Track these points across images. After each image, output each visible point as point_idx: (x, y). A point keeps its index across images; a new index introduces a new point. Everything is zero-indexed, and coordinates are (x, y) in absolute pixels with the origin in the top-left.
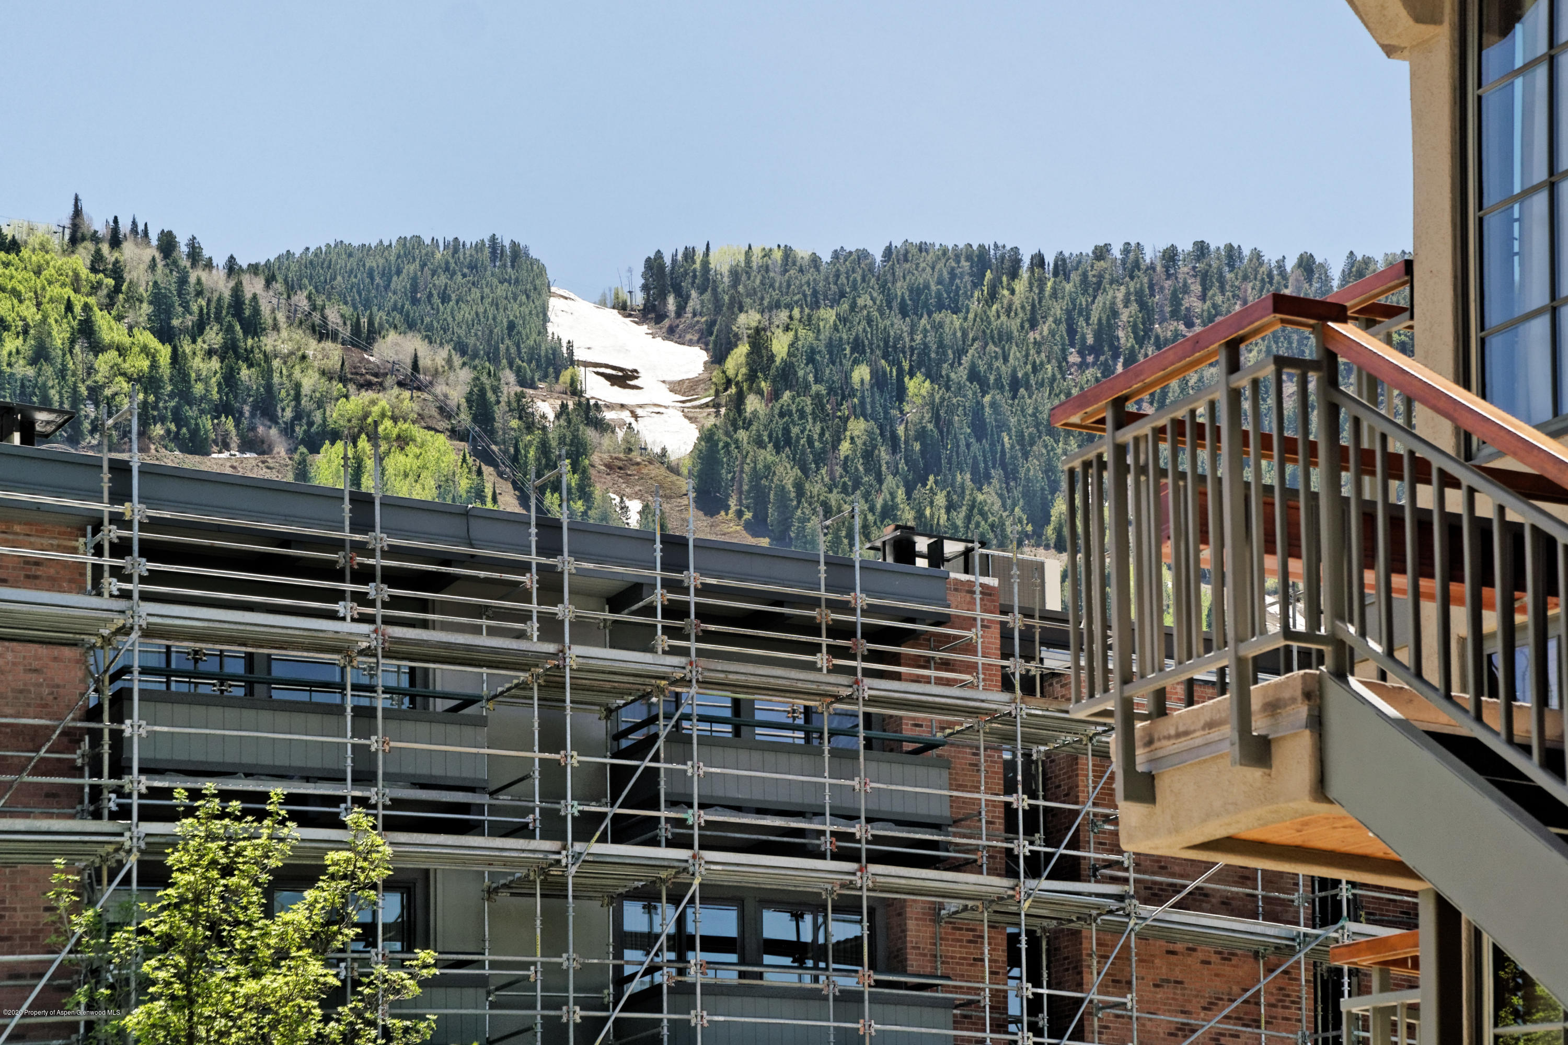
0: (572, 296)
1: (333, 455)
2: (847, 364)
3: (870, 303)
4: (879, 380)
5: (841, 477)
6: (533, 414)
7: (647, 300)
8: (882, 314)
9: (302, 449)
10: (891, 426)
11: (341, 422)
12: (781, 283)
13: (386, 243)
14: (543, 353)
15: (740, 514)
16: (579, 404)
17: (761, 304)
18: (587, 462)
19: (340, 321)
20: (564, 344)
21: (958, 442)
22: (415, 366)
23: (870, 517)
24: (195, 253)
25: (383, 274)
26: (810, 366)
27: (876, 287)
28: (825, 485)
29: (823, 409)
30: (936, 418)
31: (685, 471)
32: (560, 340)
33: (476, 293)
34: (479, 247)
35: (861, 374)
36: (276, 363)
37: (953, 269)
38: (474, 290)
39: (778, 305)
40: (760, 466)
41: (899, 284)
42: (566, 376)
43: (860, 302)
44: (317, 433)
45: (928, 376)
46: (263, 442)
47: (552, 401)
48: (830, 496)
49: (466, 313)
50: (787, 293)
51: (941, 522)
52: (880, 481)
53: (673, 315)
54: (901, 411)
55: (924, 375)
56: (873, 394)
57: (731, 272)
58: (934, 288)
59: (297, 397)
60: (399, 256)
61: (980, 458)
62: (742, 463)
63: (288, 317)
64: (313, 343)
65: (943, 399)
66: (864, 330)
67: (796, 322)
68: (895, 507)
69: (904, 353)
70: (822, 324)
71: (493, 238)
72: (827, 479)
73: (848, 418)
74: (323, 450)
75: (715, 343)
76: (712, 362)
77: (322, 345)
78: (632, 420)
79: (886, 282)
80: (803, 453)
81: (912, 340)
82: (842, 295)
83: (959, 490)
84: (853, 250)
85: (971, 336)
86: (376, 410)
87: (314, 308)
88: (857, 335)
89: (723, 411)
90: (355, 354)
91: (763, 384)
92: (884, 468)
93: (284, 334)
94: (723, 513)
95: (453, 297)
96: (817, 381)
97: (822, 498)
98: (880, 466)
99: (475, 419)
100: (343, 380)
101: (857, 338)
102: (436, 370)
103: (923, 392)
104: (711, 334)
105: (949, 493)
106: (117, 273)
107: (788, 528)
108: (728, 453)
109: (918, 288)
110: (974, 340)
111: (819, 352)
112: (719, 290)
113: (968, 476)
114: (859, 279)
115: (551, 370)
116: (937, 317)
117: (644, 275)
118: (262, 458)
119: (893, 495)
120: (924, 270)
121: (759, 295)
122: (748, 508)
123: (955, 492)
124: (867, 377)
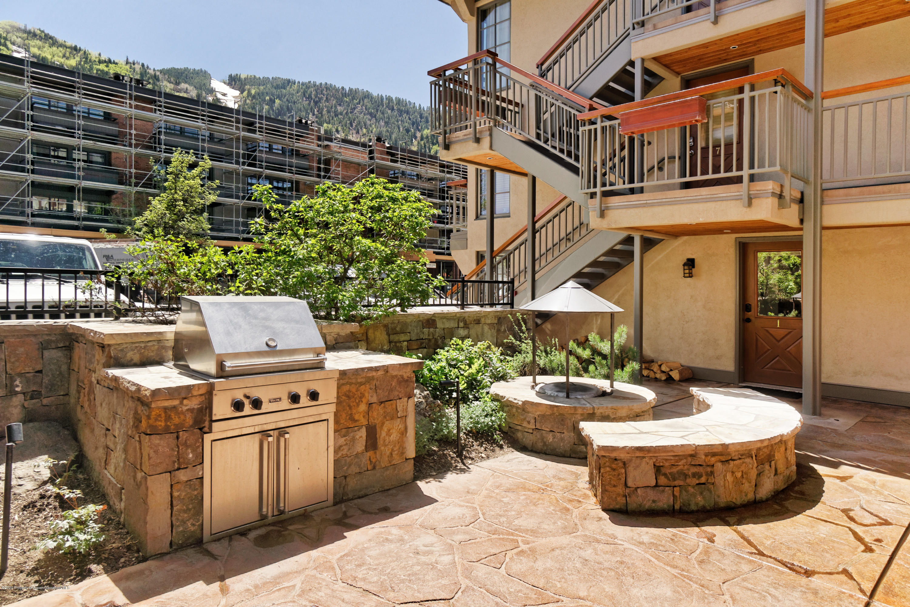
0: (215, 80)
2: (265, 96)
4: (271, 99)
6: (208, 99)
7: (229, 82)
8: (271, 88)
12: (253, 81)
13: (182, 68)
14: (210, 89)
19: (173, 80)
21: (284, 112)
22: (187, 89)
24: (148, 67)
25: (181, 73)
29: (260, 103)
30: (281, 107)
32: (213, 87)
34: (198, 70)
35: (268, 98)
37: (284, 82)
38: (198, 77)
39: (253, 85)
41: (274, 84)
43: (267, 86)
47: (211, 97)
49: (196, 81)
50: (254, 83)
53: (233, 85)
55: (278, 99)
57: (244, 79)
58: (281, 85)
60: (184, 71)
63: (164, 79)
65: (282, 104)
67: (256, 88)
69: (275, 95)
70: (260, 89)
71: (201, 69)
75: (241, 90)
76: (241, 94)
77: (170, 84)
78: (226, 102)
79: (272, 83)
81: (276, 93)
82: (264, 84)
84: (266, 77)
85: (287, 94)
87: (169, 78)
91: (250, 98)
93: (163, 82)
96: (259, 98)
100: (174, 90)
101: (267, 92)
106: (134, 69)
109: (278, 85)
111: (260, 94)
112: (242, 81)
115: (211, 92)
116: (281, 90)
117: (229, 78)
120: (279, 82)
121: (249, 83)
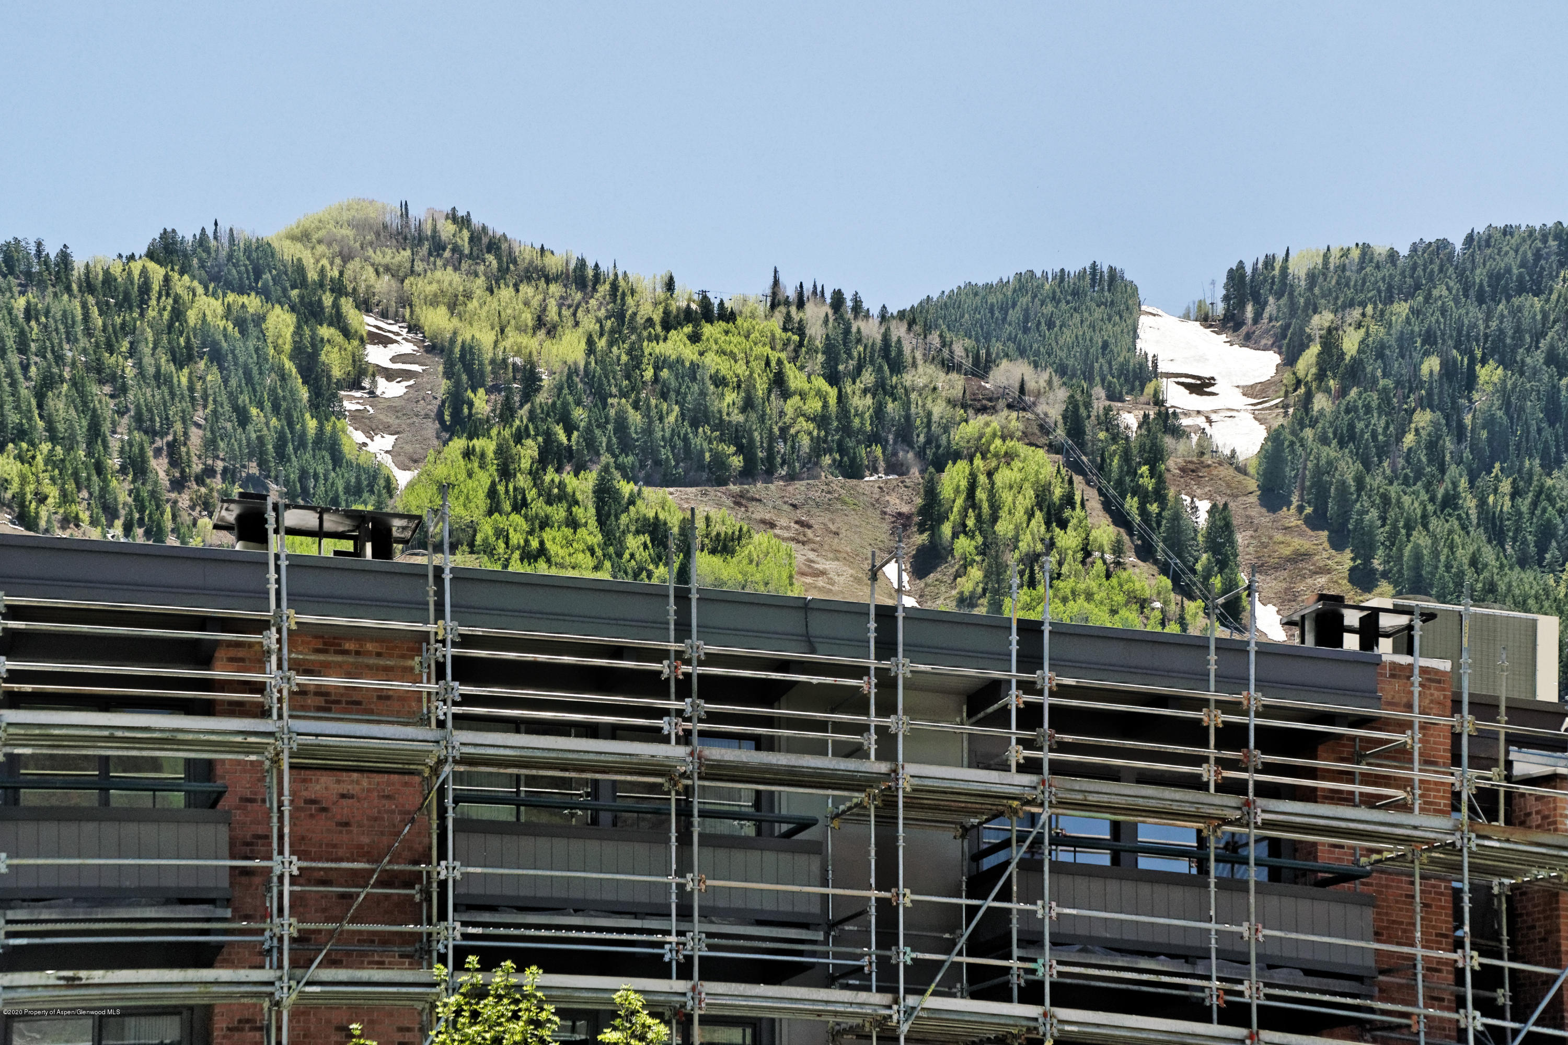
0: (1160, 312)
1: (955, 474)
2: (1417, 356)
3: (1445, 293)
4: (1449, 370)
5: (1403, 469)
6: (1118, 425)
7: (1227, 310)
8: (1456, 301)
9: (931, 469)
10: (1458, 416)
11: (961, 444)
12: (1356, 281)
13: (1005, 280)
14: (1131, 368)
15: (1300, 509)
16: (1159, 414)
17: (1335, 304)
18: (1163, 467)
19: (963, 354)
20: (1150, 359)
21: (1528, 428)
22: (1022, 389)
23: (1430, 508)
24: (857, 306)
25: (1002, 309)
26: (1379, 361)
27: (1454, 276)
28: (1385, 478)
29: (1389, 402)
30: (1506, 404)
31: (1252, 470)
32: (1146, 354)
33: (1077, 317)
34: (1082, 275)
35: (1431, 365)
36: (913, 396)
37: (1539, 250)
38: (1075, 315)
39: (1351, 304)
40: (1323, 462)
41: (1478, 271)
42: (1149, 389)
43: (1435, 293)
44: (943, 455)
45: (1501, 362)
46: (902, 465)
47: (1137, 412)
48: (1389, 488)
49: (1068, 336)
50: (1362, 291)
51: (1505, 509)
52: (1443, 470)
53: (1250, 322)
54: (1470, 400)
55: (1496, 361)
56: (1441, 385)
57: (1307, 275)
58: (1515, 271)
59: (929, 425)
60: (1015, 291)
61: (1552, 443)
62: (1306, 460)
63: (924, 355)
64: (942, 375)
65: (1515, 386)
66: (1437, 321)
67: (1368, 319)
68: (1457, 496)
69: (1477, 341)
70: (1394, 318)
71: (1094, 265)
72: (1388, 472)
73: (1414, 410)
74: (947, 469)
75: (1288, 345)
76: (1285, 365)
77: (949, 377)
78: (1206, 426)
79: (1464, 270)
80: (1367, 447)
81: (1487, 327)
82: (1418, 287)
83: (1526, 477)
84: (1433, 240)
85: (1552, 318)
86: (988, 430)
87: (944, 344)
88: (1430, 326)
89: (1291, 411)
90: (974, 382)
91: (1331, 382)
92: (1448, 458)
93: (921, 369)
94: (1285, 509)
95: (1058, 323)
96: (1385, 375)
97: (1381, 490)
98: (1444, 457)
99: (1069, 434)
100: (964, 406)
101: (1428, 331)
102: (1039, 391)
103: (1495, 379)
104: (1285, 337)
105: (1515, 480)
106: (801, 330)
107: (1348, 521)
108: (1293, 451)
109: (1499, 273)
110: (1555, 322)
111: (1389, 347)
112: (1296, 294)
113: (1538, 461)
114: (1436, 269)
115: (1137, 383)
116: (1516, 301)
117: (1226, 286)
118: (902, 478)
119: (1455, 485)
120: (1507, 253)
121: (1334, 295)
122: (1309, 503)
123: (1522, 478)
124: (1437, 368)
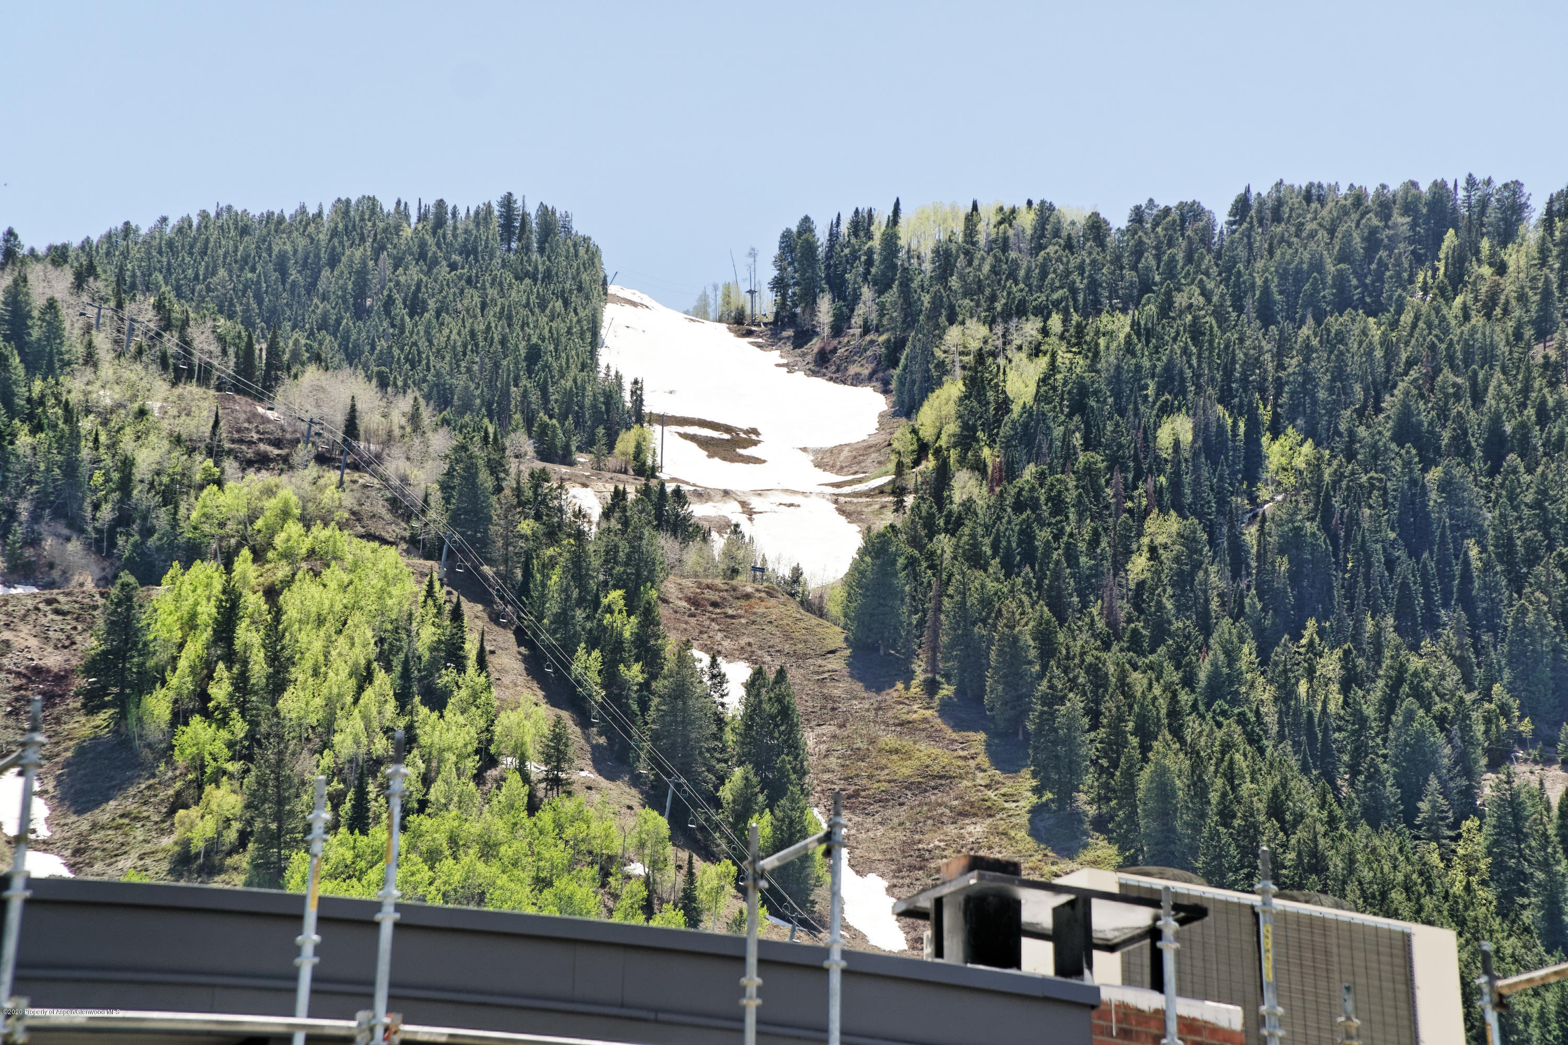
0: (646, 300)
1: (186, 588)
2: (1148, 413)
3: (1198, 300)
4: (1210, 441)
5: (1129, 620)
6: (560, 510)
7: (782, 306)
8: (1221, 317)
9: (127, 577)
10: (1232, 527)
11: (205, 528)
12: (1029, 271)
13: (312, 210)
14: (587, 402)
15: (931, 687)
16: (646, 491)
17: (990, 309)
18: (654, 594)
19: (215, 348)
20: (627, 386)
21: (1368, 558)
22: (351, 427)
23: (1185, 698)
25: (305, 265)
26: (1077, 418)
27: (1214, 271)
28: (1095, 636)
29: (1098, 494)
30: (1323, 511)
31: (834, 609)
32: (618, 377)
33: (472, 298)
34: (482, 216)
35: (1177, 431)
36: (87, 424)
37: (1374, 232)
38: (469, 291)
39: (1020, 310)
40: (973, 600)
41: (1259, 265)
42: (626, 442)
43: (1180, 300)
44: (159, 549)
45: (1310, 433)
46: (51, 566)
47: (600, 485)
48: (1104, 655)
49: (452, 332)
50: (1040, 288)
51: (1331, 708)
52: (1206, 629)
53: (826, 331)
54: (1253, 499)
55: (1300, 430)
56: (1197, 468)
57: (936, 251)
58: (1330, 268)
59: (125, 485)
60: (334, 233)
61: (1416, 588)
62: (940, 594)
63: (116, 342)
64: (161, 387)
65: (1338, 477)
66: (1185, 351)
67: (1053, 340)
68: (1235, 678)
69: (1262, 391)
70: (1102, 342)
71: (508, 200)
72: (1100, 624)
73: (1147, 512)
74: (166, 579)
75: (902, 380)
76: (895, 415)
77: (179, 390)
78: (742, 519)
79: (1234, 261)
80: (1057, 575)
81: (1281, 367)
82: (1146, 286)
83: (1369, 649)
84: (1173, 203)
85: (1403, 357)
86: (272, 505)
87: (167, 325)
88: (1170, 360)
89: (909, 500)
90: (241, 405)
91: (986, 452)
92: (1214, 605)
93: (107, 372)
94: (900, 686)
95: (432, 304)
96: (1088, 445)
97: (1089, 659)
98: (1207, 601)
99: (454, 521)
100: (215, 452)
101: (1169, 367)
102: (390, 433)
103: (1299, 462)
104: (895, 364)
105: (1347, 653)
107: (1025, 713)
108: (914, 577)
109: (1298, 271)
110: (1410, 364)
111: (1095, 392)
112: (914, 285)
113: (1390, 620)
114: (1180, 257)
115: (601, 431)
116: (1333, 322)
117: (780, 263)
118: (47, 593)
119: (1231, 656)
120: (1312, 236)
121: (988, 291)
122: (947, 676)
123: (1361, 651)
124: (1187, 437)
